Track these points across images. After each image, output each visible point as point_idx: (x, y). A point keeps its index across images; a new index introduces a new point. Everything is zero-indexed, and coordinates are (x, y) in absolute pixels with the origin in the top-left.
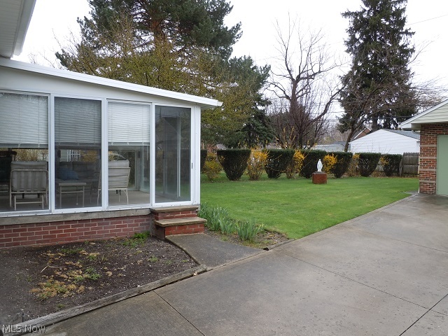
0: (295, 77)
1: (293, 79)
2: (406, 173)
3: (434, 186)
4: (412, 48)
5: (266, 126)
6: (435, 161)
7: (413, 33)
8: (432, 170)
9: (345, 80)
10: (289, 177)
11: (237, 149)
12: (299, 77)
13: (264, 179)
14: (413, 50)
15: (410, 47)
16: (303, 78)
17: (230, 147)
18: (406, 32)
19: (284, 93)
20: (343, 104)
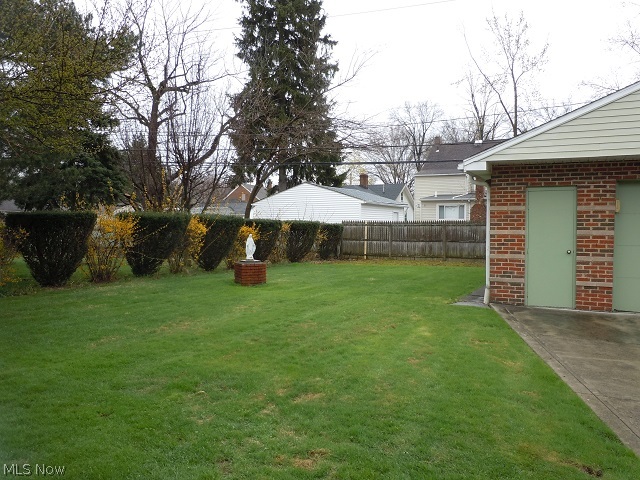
0: (156, 84)
1: (152, 89)
2: (346, 254)
3: (520, 289)
4: (334, 63)
5: (109, 168)
6: (522, 239)
7: (335, 43)
8: (517, 256)
9: (238, 101)
10: (176, 270)
11: (45, 211)
12: (163, 84)
13: (126, 278)
14: (335, 68)
15: (331, 62)
16: (171, 89)
17: (29, 207)
18: (325, 40)
19: (136, 111)
20: (235, 139)
